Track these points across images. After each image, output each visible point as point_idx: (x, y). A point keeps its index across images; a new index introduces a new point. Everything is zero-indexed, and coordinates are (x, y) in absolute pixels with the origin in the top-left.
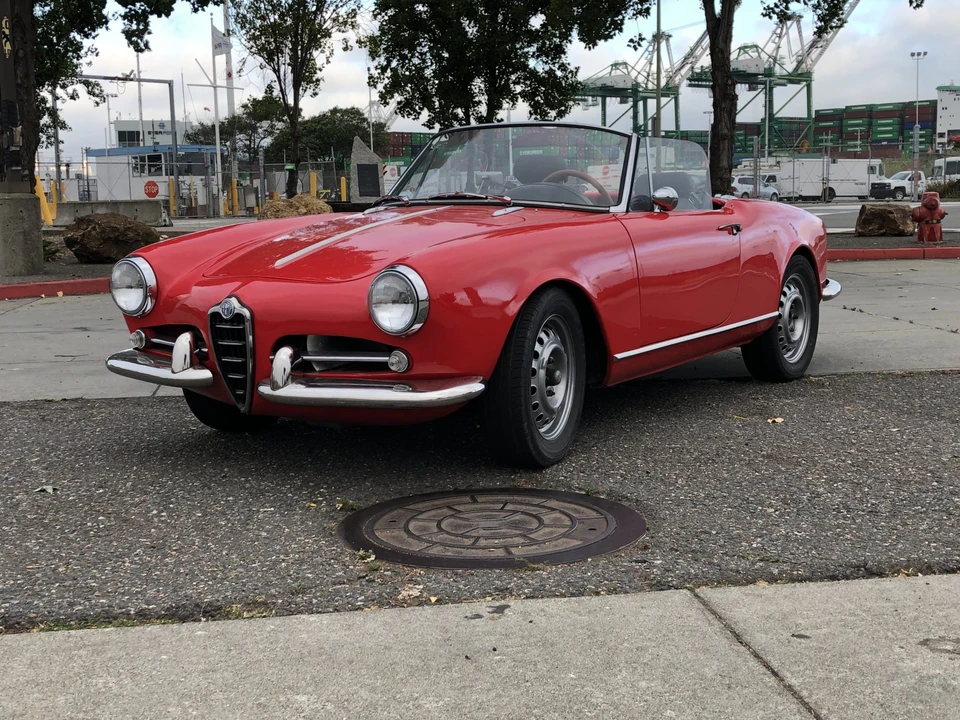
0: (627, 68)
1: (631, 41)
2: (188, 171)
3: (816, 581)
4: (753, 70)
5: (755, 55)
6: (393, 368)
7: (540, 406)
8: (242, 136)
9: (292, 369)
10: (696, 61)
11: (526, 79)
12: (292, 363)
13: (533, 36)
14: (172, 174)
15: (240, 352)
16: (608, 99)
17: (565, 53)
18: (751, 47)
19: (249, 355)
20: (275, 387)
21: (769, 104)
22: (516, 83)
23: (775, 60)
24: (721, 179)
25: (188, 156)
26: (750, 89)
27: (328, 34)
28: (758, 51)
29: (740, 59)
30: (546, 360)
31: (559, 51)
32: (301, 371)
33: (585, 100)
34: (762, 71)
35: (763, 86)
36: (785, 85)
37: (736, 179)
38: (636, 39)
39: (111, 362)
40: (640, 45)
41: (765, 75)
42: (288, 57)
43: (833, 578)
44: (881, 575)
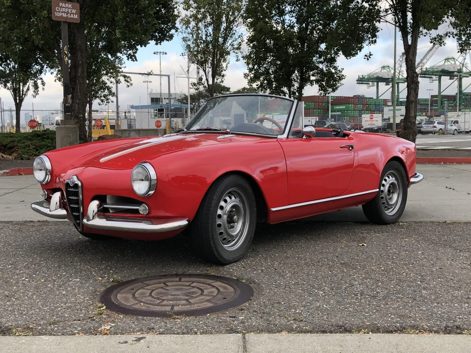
0: (389, 68)
1: (366, 56)
2: (175, 116)
3: (314, 333)
4: (452, 70)
5: (453, 62)
6: (141, 212)
7: (224, 233)
8: (203, 100)
9: (98, 211)
10: (424, 66)
11: (318, 74)
12: (98, 208)
13: (321, 54)
14: (168, 117)
15: (77, 202)
16: (380, 83)
17: (336, 61)
18: (451, 59)
19: (80, 204)
20: (88, 220)
21: (460, 86)
22: (313, 75)
23: (463, 65)
24: (411, 122)
25: (176, 109)
26: (450, 79)
27: (228, 53)
28: (454, 61)
29: (445, 64)
30: (228, 210)
31: (333, 60)
32: (103, 212)
33: (368, 84)
34: (456, 70)
35: (457, 77)
36: (468, 77)
37: (436, 122)
38: (368, 55)
39: (34, 206)
40: (370, 58)
41: (458, 72)
42: (210, 64)
43: (324, 332)
44: (350, 331)
